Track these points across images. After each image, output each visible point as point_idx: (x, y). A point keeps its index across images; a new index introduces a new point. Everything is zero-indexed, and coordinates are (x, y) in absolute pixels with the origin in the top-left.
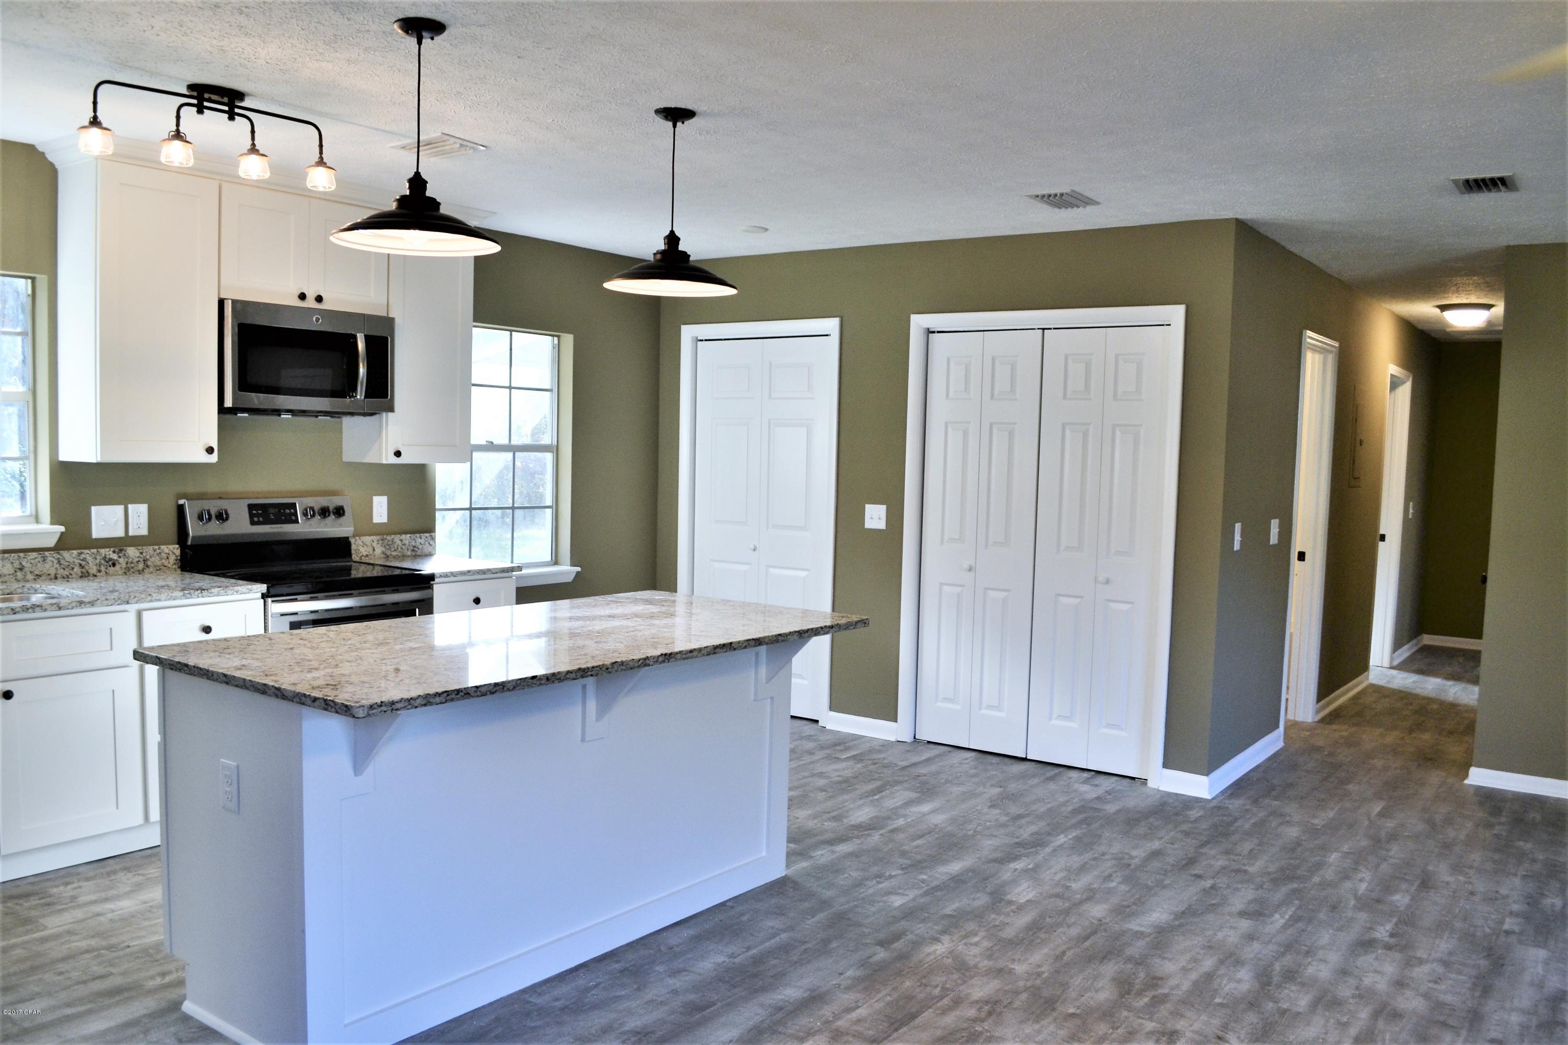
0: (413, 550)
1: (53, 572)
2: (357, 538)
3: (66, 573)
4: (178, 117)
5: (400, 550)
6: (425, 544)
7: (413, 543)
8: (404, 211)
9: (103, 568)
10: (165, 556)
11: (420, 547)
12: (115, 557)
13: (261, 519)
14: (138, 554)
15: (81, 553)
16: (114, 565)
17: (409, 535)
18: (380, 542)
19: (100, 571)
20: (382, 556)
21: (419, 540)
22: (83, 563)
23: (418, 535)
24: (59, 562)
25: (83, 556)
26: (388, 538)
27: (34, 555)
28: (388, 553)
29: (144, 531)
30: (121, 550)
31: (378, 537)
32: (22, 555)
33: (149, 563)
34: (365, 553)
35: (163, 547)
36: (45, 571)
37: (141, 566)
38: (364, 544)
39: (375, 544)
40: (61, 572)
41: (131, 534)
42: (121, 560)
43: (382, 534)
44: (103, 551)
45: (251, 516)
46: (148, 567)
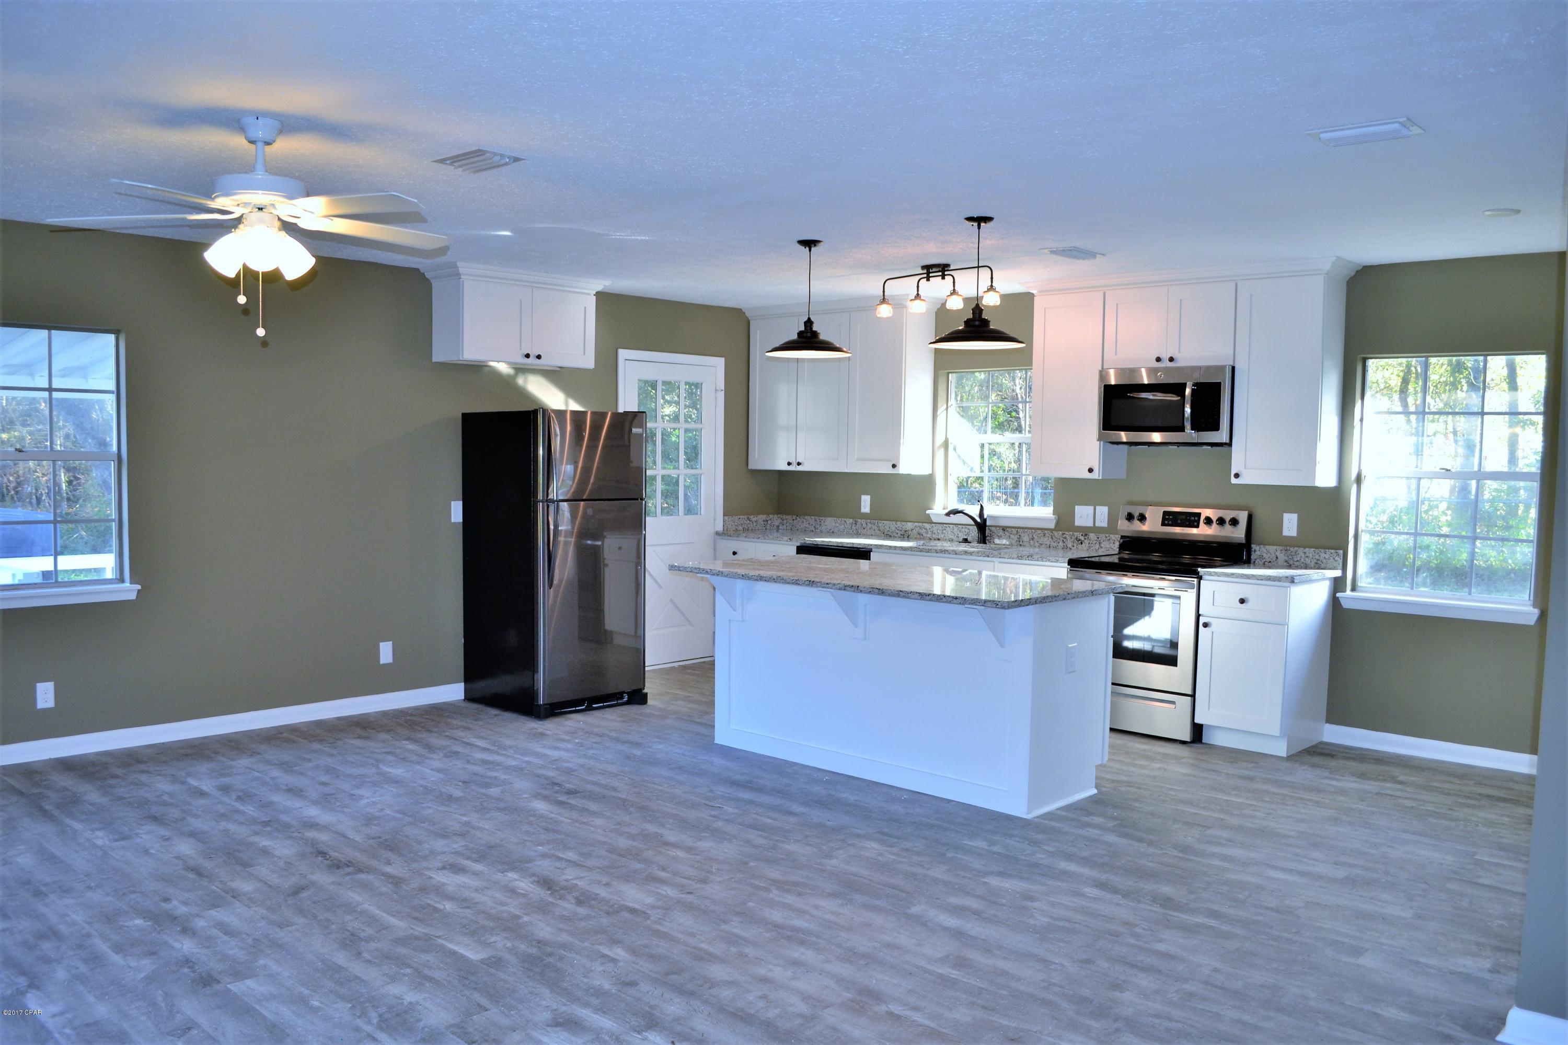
0: (1316, 563)
1: (1048, 543)
2: (1262, 546)
3: (1055, 544)
4: (918, 287)
5: (1302, 560)
6: (1329, 559)
7: (1317, 557)
8: (801, 340)
9: (1075, 545)
10: (1112, 542)
11: (1325, 561)
12: (1082, 538)
13: (1170, 522)
14: (1096, 539)
15: (1063, 534)
16: (1082, 543)
17: (1313, 549)
18: (1284, 552)
19: (1073, 546)
20: (1285, 564)
21: (1323, 555)
22: (1065, 540)
23: (1322, 550)
24: (1052, 538)
25: (1064, 536)
26: (1292, 549)
27: (1040, 532)
28: (1291, 562)
29: (1105, 524)
30: (1086, 535)
31: (1282, 548)
32: (1033, 531)
33: (1102, 545)
34: (1268, 560)
35: (1111, 536)
36: (1045, 542)
37: (1097, 546)
38: (1268, 552)
39: (1278, 553)
40: (1052, 543)
41: (1096, 525)
42: (1086, 541)
43: (1286, 546)
44: (1076, 534)
45: (1164, 519)
46: (1101, 547)
